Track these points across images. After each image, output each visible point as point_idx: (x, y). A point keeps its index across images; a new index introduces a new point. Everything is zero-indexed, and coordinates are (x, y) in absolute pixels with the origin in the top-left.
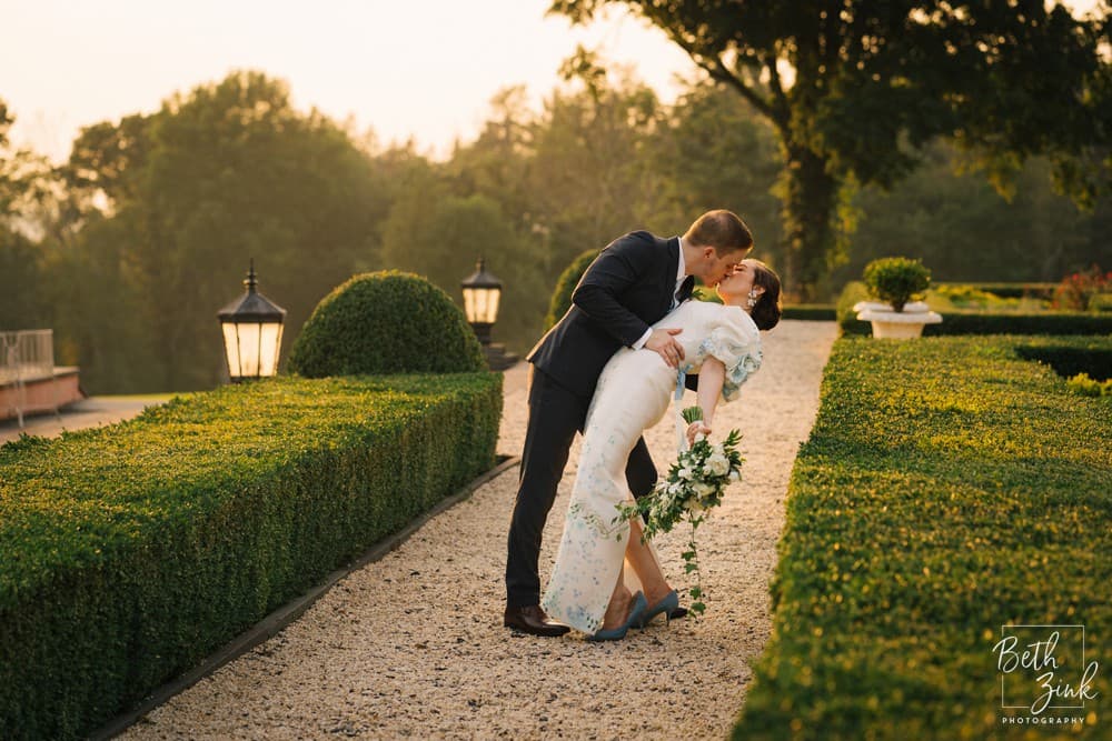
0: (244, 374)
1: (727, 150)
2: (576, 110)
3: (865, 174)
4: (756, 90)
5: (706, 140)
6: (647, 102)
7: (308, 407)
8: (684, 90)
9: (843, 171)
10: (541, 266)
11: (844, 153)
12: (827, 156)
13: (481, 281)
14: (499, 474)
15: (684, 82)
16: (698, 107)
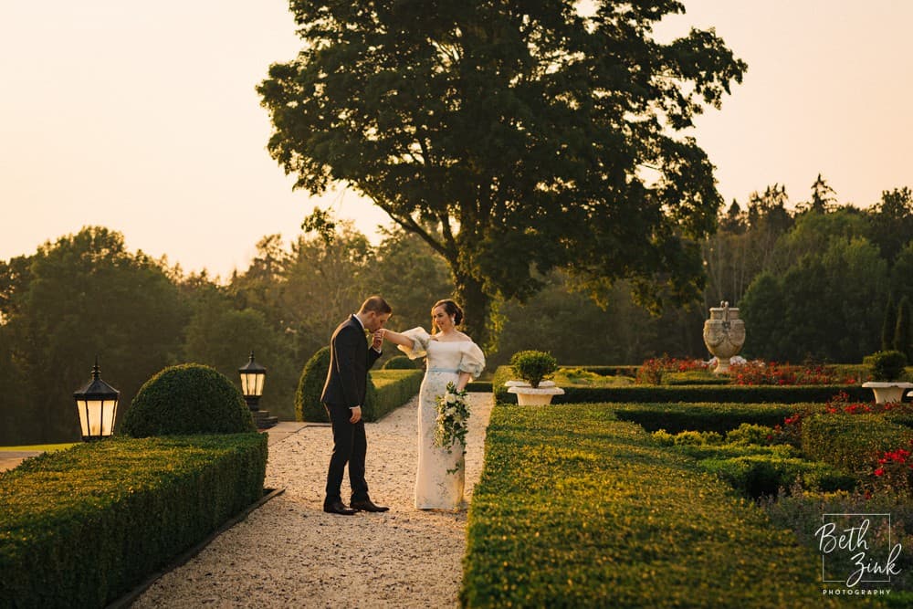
0: (91, 434)
1: (415, 277)
2: (314, 250)
3: (508, 293)
4: (434, 237)
5: (401, 271)
6: (361, 244)
7: (135, 459)
8: (386, 237)
9: (494, 291)
10: (292, 355)
11: (493, 279)
12: (484, 281)
13: (253, 368)
14: (266, 502)
15: (386, 232)
16: (394, 247)
